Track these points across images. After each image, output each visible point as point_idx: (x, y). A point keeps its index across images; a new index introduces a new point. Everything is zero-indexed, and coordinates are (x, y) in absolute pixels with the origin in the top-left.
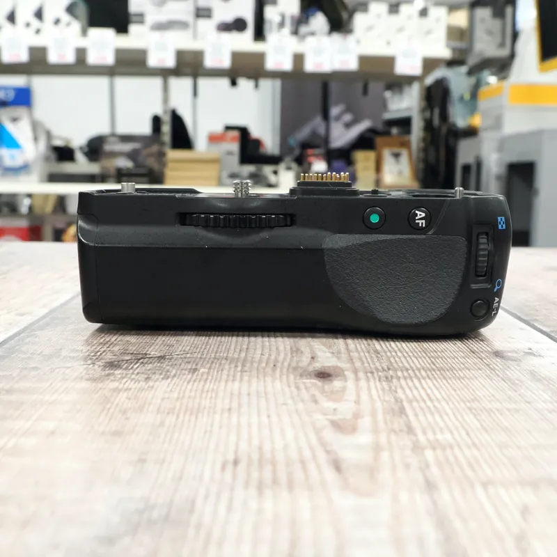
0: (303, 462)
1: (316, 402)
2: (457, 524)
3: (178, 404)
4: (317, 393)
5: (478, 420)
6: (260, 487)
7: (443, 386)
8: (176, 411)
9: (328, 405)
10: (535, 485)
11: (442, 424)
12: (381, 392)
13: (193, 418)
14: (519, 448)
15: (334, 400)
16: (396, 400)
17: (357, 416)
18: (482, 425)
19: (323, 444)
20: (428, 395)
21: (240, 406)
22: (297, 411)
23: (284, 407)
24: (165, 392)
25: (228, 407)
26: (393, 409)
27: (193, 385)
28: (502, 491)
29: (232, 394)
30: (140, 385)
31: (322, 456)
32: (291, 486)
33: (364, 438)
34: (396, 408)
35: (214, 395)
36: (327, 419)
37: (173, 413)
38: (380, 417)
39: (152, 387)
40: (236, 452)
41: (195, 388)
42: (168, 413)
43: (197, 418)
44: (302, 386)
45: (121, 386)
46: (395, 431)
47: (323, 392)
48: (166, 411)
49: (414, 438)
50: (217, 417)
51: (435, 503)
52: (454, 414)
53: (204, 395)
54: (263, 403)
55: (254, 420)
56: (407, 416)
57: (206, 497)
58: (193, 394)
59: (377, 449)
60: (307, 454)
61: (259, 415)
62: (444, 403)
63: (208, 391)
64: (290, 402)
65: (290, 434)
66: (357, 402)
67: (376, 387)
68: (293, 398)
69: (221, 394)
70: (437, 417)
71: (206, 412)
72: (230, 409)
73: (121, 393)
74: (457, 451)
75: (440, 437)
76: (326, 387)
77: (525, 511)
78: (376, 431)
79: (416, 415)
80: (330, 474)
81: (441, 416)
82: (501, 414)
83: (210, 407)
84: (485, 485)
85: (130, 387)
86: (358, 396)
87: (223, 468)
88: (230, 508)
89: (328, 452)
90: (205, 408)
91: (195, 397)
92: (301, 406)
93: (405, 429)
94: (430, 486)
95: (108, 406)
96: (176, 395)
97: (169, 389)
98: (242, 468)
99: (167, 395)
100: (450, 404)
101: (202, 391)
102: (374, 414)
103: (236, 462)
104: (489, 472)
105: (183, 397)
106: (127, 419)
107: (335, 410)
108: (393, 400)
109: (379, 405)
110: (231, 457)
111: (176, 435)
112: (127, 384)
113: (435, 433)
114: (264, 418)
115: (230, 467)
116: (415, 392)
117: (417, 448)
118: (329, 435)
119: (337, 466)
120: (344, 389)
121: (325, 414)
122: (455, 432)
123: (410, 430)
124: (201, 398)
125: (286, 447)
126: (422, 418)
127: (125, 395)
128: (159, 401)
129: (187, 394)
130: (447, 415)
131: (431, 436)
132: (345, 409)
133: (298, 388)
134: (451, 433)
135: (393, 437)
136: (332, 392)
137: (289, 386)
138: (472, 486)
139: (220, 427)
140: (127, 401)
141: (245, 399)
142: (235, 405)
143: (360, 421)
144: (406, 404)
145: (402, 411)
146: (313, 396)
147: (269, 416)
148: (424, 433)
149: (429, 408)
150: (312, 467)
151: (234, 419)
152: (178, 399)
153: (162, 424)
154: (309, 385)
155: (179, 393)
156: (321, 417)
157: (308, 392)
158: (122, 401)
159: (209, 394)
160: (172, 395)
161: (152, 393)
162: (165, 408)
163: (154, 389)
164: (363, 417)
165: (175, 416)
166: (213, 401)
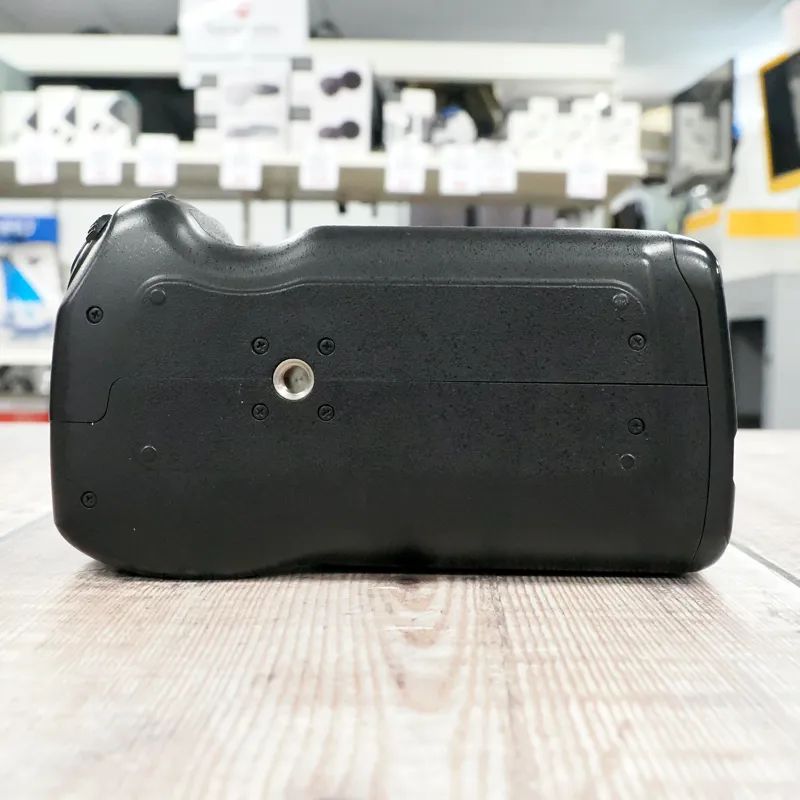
0: (357, 677)
1: (391, 611)
2: (536, 741)
3: (210, 614)
4: (396, 603)
5: (597, 632)
6: (296, 703)
7: (564, 595)
8: (206, 622)
9: (405, 614)
10: (646, 701)
11: (548, 635)
12: (478, 600)
13: (227, 629)
14: (640, 661)
15: (416, 610)
16: (497, 609)
17: (440, 626)
18: (600, 637)
19: (387, 657)
20: (540, 604)
21: (290, 615)
22: (364, 622)
23: (348, 616)
24: (196, 601)
25: (274, 617)
26: (489, 619)
28: (602, 708)
29: (282, 603)
30: (164, 592)
31: (383, 670)
32: (335, 703)
33: (443, 651)
34: (494, 618)
35: (259, 603)
36: (401, 631)
37: (202, 624)
38: (471, 628)
39: (180, 595)
40: (274, 666)
42: (196, 624)
43: (231, 628)
44: (377, 593)
45: (137, 595)
46: (485, 644)
47: (403, 599)
48: (193, 622)
49: (508, 651)
50: (259, 628)
51: (512, 718)
52: (568, 625)
53: (246, 604)
54: (321, 613)
55: (306, 630)
56: (506, 627)
57: (225, 714)
58: (232, 603)
59: (456, 662)
60: (365, 667)
62: (558, 613)
63: (252, 600)
64: (358, 611)
65: (348, 646)
66: (444, 612)
67: (474, 595)
68: (362, 607)
69: (268, 603)
70: (544, 628)
71: (244, 622)
72: (276, 620)
73: (137, 603)
74: (559, 665)
75: (541, 650)
76: (409, 594)
77: (625, 727)
78: (460, 645)
79: (518, 626)
80: (388, 690)
81: (550, 627)
82: (629, 626)
83: (250, 618)
84: (582, 702)
85: (150, 594)
86: (448, 604)
87: (254, 683)
88: (252, 725)
89: (391, 666)
90: (244, 618)
91: (233, 607)
92: (370, 616)
93: (499, 641)
94: (513, 702)
95: (118, 617)
96: (209, 604)
97: (201, 597)
98: (277, 683)
99: (197, 604)
100: (566, 612)
101: (244, 600)
102: (462, 627)
103: (271, 677)
104: (592, 687)
105: (218, 606)
106: (140, 629)
107: (413, 620)
108: (492, 609)
109: (472, 614)
110: (267, 671)
111: (200, 648)
112: (147, 592)
113: (536, 645)
114: (319, 630)
115: (264, 680)
116: (524, 601)
117: (509, 662)
118: (399, 647)
119: (400, 681)
120: (430, 598)
121: (397, 626)
122: (563, 645)
123: (505, 641)
124: (242, 606)
125: (339, 661)
126: (524, 629)
127: (143, 603)
128: (185, 611)
129: (224, 603)
130: (558, 625)
131: (530, 649)
132: (426, 619)
133: (371, 596)
134: (558, 645)
135: (481, 651)
136: (414, 600)
137: (360, 594)
138: (566, 702)
139: (260, 639)
140: (144, 610)
141: (298, 608)
142: (285, 613)
143: (442, 633)
144: (508, 615)
145: (501, 621)
146: (389, 604)
147: (325, 627)
148: (523, 644)
149: (537, 618)
150: (368, 683)
151: (280, 631)
152: (210, 609)
153: (185, 635)
154: (386, 593)
155: (214, 602)
156: (394, 628)
157: (383, 600)
158: (138, 610)
159: (253, 603)
160: (203, 604)
161: (178, 602)
162: (192, 618)
163: (181, 598)
164: (448, 628)
165: (204, 627)
166: (256, 610)
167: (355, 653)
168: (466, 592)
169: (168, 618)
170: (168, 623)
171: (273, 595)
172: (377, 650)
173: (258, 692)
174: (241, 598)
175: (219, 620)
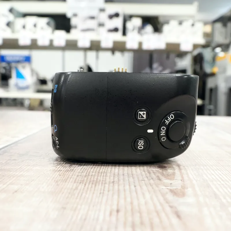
0: (157, 212)
1: (160, 180)
3: (86, 179)
4: (160, 176)
8: (85, 182)
9: (167, 181)
13: (94, 186)
15: (171, 179)
16: (204, 180)
17: (184, 187)
19: (167, 202)
20: (221, 178)
21: (119, 180)
22: (150, 184)
23: (143, 182)
24: (79, 172)
25: (112, 181)
26: (203, 185)
27: (94, 169)
29: (114, 174)
30: (66, 169)
31: (168, 209)
34: (205, 185)
35: (105, 174)
36: (167, 189)
37: (83, 183)
39: (73, 170)
40: (118, 205)
41: (95, 171)
42: (80, 183)
43: (95, 186)
44: (151, 172)
46: (207, 196)
47: (163, 174)
48: (79, 182)
49: (220, 201)
50: (107, 185)
53: (100, 174)
54: (131, 180)
55: (127, 187)
58: (94, 174)
59: (199, 205)
60: (159, 208)
61: (130, 185)
63: (102, 173)
64: (146, 179)
65: (148, 196)
66: (183, 180)
68: (147, 177)
69: (108, 174)
71: (101, 182)
72: (113, 182)
76: (164, 172)
78: (196, 196)
79: (218, 189)
80: (175, 220)
83: (103, 181)
85: (61, 169)
86: (182, 177)
87: (111, 214)
89: (171, 207)
90: (100, 181)
91: (95, 175)
92: (152, 181)
93: (213, 196)
96: (85, 174)
97: (81, 171)
98: (121, 214)
99: (80, 174)
101: (99, 173)
103: (118, 211)
105: (89, 175)
106: (57, 185)
107: (171, 184)
108: (202, 180)
109: (195, 182)
110: (115, 207)
111: (84, 194)
112: (60, 168)
114: (132, 187)
115: (115, 213)
116: (213, 176)
118: (170, 197)
119: (178, 215)
120: (174, 174)
121: (166, 186)
123: (216, 196)
124: (98, 176)
125: (146, 203)
127: (58, 173)
128: (76, 177)
129: (91, 174)
131: (229, 200)
132: (176, 184)
133: (149, 173)
136: (168, 175)
137: (145, 172)
139: (108, 191)
140: (59, 176)
141: (121, 177)
142: (116, 179)
143: (186, 190)
145: (209, 186)
146: (158, 176)
147: (135, 186)
149: (223, 184)
150: (163, 215)
151: (116, 187)
152: (86, 176)
153: (76, 188)
154: (155, 171)
155: (87, 173)
156: (164, 187)
157: (155, 175)
158: (56, 176)
159: (103, 174)
160: (83, 174)
161: (72, 173)
162: (79, 180)
163: (73, 171)
164: (187, 188)
165: (84, 185)
166: (104, 178)
167: (152, 198)
168: (187, 172)
169: (68, 181)
170: (68, 183)
171: (110, 171)
172: (161, 199)
173: (114, 218)
174: (97, 172)
175: (90, 182)
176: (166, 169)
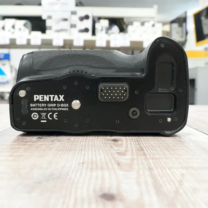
0: (107, 163)
2: (159, 178)
3: (63, 148)
4: (113, 145)
5: (169, 152)
6: (92, 170)
7: (157, 143)
9: (116, 148)
10: (186, 168)
11: (156, 153)
12: (135, 145)
13: (68, 152)
14: (182, 159)
15: (119, 147)
16: (140, 147)
17: (126, 151)
18: (170, 153)
19: (114, 158)
20: (152, 145)
21: (85, 148)
22: (105, 150)
23: (101, 149)
24: (59, 145)
25: (81, 149)
26: (139, 149)
27: (69, 143)
28: (175, 170)
29: (82, 145)
30: (50, 143)
31: (113, 161)
32: (102, 169)
33: (128, 157)
34: (140, 149)
35: (76, 146)
36: (116, 152)
37: (61, 151)
38: (134, 151)
39: (54, 144)
41: (69, 144)
42: (60, 150)
43: (70, 151)
44: (107, 143)
45: (43, 144)
46: (139, 155)
47: (115, 145)
48: (59, 150)
49: (146, 157)
50: (77, 151)
51: (151, 173)
52: (160, 150)
53: (73, 145)
54: (93, 148)
55: (90, 152)
56: (144, 151)
57: (73, 172)
58: (68, 145)
59: (133, 159)
60: (108, 161)
61: (92, 151)
62: (157, 148)
63: (74, 145)
64: (103, 147)
65: (102, 156)
66: (127, 147)
67: (133, 144)
68: (104, 146)
69: (78, 146)
70: (154, 151)
71: (73, 150)
72: (81, 150)
73: (43, 146)
74: (160, 160)
75: (155, 156)
76: (116, 143)
77: (183, 175)
78: (133, 155)
79: (147, 151)
80: (116, 166)
81: (156, 151)
82: (177, 150)
84: (169, 169)
85: (46, 144)
86: (127, 145)
87: (79, 164)
88: (81, 175)
89: (115, 160)
90: (73, 149)
92: (106, 148)
93: (143, 154)
94: (150, 169)
95: (39, 149)
96: (62, 146)
98: (85, 165)
99: (59, 146)
100: (159, 147)
101: (72, 145)
102: (132, 151)
103: (83, 163)
104: (171, 165)
105: (65, 146)
106: (45, 152)
107: (118, 149)
108: (139, 147)
109: (134, 148)
110: (82, 161)
111: (62, 156)
112: (45, 143)
113: (153, 155)
115: (81, 164)
116: (147, 145)
117: (146, 159)
118: (116, 156)
119: (118, 164)
120: (122, 144)
121: (114, 151)
122: (160, 155)
123: (144, 154)
124: (71, 146)
125: (101, 159)
126: (149, 151)
127: (45, 146)
128: (56, 147)
129: (66, 146)
130: (158, 150)
131: (152, 156)
132: (122, 149)
133: (106, 144)
134: (159, 155)
135: (138, 156)
136: (118, 145)
137: (103, 143)
138: (165, 169)
139: (78, 154)
140: (45, 147)
141: (87, 147)
142: (83, 148)
143: (127, 152)
144: (143, 148)
145: (142, 150)
146: (111, 146)
147: (95, 151)
148: (150, 155)
149: (152, 149)
150: (110, 164)
151: (83, 152)
152: (63, 147)
153: (58, 153)
154: (110, 143)
155: (64, 145)
156: (113, 151)
157: (109, 145)
158: (43, 147)
159: (74, 146)
160: (61, 146)
161: (54, 145)
162: (59, 149)
163: (55, 144)
164: (128, 151)
165: (62, 151)
166: (76, 147)
167: (105, 157)
168: (131, 143)
169: (52, 149)
170: (52, 150)
171: (79, 144)
172: (111, 157)
173: (80, 167)
174: (71, 144)
175: (66, 150)
176: (117, 142)
